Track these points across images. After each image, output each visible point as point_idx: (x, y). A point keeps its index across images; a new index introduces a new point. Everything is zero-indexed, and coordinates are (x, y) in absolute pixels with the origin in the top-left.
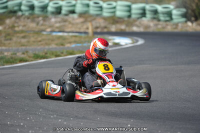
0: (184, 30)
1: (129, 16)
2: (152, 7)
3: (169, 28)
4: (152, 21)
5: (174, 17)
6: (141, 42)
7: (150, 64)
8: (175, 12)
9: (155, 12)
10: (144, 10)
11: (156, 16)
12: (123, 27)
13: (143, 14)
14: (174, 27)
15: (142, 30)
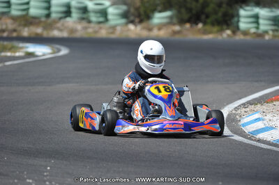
0: (124, 35)
1: (48, 16)
2: (81, 3)
3: (103, 33)
4: (80, 23)
5: (110, 17)
6: (64, 51)
7: (77, 83)
8: (111, 10)
9: (84, 10)
10: (68, 6)
11: (85, 16)
12: (39, 30)
13: (68, 12)
14: (111, 30)
15: (65, 34)
